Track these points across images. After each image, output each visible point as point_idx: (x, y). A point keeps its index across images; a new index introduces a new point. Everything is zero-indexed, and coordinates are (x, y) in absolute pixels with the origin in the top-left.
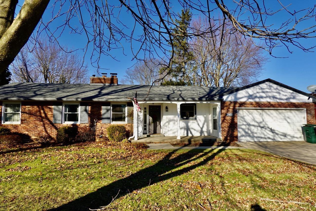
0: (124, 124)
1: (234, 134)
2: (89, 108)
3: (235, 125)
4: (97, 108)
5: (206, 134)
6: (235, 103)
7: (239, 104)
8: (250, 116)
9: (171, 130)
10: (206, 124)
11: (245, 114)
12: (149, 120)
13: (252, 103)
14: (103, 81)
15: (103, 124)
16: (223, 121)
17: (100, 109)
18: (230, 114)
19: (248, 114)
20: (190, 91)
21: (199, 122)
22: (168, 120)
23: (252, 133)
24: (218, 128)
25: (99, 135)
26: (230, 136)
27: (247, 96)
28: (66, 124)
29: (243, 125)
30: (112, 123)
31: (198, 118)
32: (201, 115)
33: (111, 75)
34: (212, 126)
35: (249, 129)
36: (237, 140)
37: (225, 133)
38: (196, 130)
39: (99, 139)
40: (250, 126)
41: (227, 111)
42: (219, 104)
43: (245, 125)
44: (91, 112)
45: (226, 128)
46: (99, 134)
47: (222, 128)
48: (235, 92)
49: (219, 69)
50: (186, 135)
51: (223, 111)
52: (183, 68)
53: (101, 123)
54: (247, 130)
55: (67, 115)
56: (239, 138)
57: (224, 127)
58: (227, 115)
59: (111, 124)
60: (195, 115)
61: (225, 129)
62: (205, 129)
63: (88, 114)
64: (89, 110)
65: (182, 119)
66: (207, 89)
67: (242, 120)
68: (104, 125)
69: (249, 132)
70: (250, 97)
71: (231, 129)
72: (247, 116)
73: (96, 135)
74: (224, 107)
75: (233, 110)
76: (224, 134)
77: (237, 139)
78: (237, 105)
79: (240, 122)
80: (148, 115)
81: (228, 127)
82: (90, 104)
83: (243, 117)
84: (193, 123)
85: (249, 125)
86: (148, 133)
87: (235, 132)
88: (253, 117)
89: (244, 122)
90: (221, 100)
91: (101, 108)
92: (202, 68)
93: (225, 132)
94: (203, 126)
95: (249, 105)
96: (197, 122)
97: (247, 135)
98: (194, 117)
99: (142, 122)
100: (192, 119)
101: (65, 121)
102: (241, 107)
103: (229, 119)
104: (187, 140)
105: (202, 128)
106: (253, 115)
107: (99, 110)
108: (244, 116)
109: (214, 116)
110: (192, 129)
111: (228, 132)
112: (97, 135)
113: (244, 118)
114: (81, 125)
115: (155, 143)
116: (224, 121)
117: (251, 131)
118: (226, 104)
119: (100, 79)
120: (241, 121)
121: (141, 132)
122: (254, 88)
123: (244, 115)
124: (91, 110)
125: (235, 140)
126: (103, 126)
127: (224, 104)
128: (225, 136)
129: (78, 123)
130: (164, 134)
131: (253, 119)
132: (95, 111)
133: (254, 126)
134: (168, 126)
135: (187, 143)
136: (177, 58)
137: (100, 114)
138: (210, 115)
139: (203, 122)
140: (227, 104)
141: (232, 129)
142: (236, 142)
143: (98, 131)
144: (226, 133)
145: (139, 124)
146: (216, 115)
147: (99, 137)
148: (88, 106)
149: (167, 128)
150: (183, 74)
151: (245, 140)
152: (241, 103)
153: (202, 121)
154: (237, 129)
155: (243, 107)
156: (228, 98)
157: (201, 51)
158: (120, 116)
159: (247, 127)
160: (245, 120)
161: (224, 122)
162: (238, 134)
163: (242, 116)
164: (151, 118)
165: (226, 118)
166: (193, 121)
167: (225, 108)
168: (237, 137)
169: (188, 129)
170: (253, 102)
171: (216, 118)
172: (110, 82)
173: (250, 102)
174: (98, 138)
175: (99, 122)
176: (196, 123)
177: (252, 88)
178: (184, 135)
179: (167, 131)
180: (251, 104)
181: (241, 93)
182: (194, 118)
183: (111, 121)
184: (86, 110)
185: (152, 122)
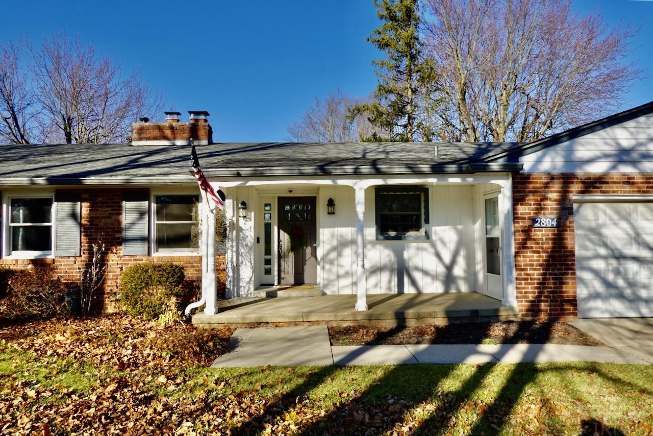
0: (191, 257)
1: (564, 290)
2: (84, 209)
3: (565, 260)
4: (107, 207)
5: (464, 288)
6: (567, 179)
7: (583, 182)
8: (624, 224)
9: (347, 274)
10: (462, 253)
11: (602, 219)
12: (279, 241)
13: (629, 178)
14: (168, 132)
15: (127, 258)
16: (522, 246)
17: (119, 210)
18: (548, 220)
19: (616, 217)
20: (415, 152)
21: (439, 246)
22: (335, 243)
23: (632, 284)
24: (503, 268)
25: (115, 293)
26: (549, 297)
27: (614, 152)
28: (12, 261)
29: (597, 256)
30: (155, 255)
31: (436, 233)
32: (446, 225)
33: (192, 116)
34: (483, 259)
35: (617, 272)
36: (575, 314)
37: (530, 288)
38: (431, 273)
39: (113, 304)
40: (622, 261)
41: (537, 209)
42: (506, 185)
43: (605, 258)
44: (88, 221)
45: (535, 270)
46: (115, 288)
47: (517, 270)
48: (565, 139)
49: (506, 103)
50: (395, 291)
51: (522, 209)
52: (408, 103)
53: (121, 254)
54: (611, 277)
55: (21, 229)
56: (581, 306)
57: (527, 265)
58: (537, 225)
59: (153, 259)
60: (426, 225)
61: (529, 272)
62: (459, 270)
63: (81, 225)
64: (83, 215)
65: (381, 237)
66: (468, 147)
67: (591, 241)
68: (129, 260)
69: (621, 282)
70: (623, 155)
71: (550, 274)
72: (613, 227)
73: (104, 294)
74: (527, 196)
75: (559, 204)
76: (526, 293)
77: (576, 309)
78: (575, 187)
79: (586, 248)
80: (276, 228)
81: (540, 265)
82: (86, 196)
83: (596, 231)
84: (420, 252)
85: (620, 257)
86: (276, 283)
87: (567, 283)
88: (634, 228)
89: (600, 246)
90: (512, 169)
91: (121, 206)
92: (459, 104)
93: (530, 284)
94: (454, 261)
95: (617, 188)
96: (433, 245)
97: (613, 291)
98: (422, 232)
99: (250, 249)
100: (417, 239)
101: (15, 248)
102: (589, 192)
103: (544, 238)
104: (390, 313)
105: (449, 268)
106: (632, 221)
107: (113, 214)
108: (600, 226)
109: (489, 227)
110: (417, 269)
111: (542, 284)
112: (108, 293)
113: (599, 234)
114: (60, 262)
115: (277, 325)
116: (526, 243)
117: (626, 279)
118: (531, 185)
119: (160, 128)
120: (588, 244)
121: (249, 283)
122: (638, 122)
123: (601, 221)
124: (89, 214)
125: (570, 314)
126: (125, 264)
127: (525, 183)
128: (531, 299)
129: (51, 256)
130: (325, 286)
131: (633, 235)
132: (102, 217)
133: (636, 259)
134: (336, 263)
135: (388, 324)
136: (391, 78)
137: (118, 228)
138: (474, 223)
139: (452, 246)
140: (536, 183)
141: (555, 274)
142: (570, 319)
143: (112, 279)
144: (532, 288)
145: (240, 258)
146: (495, 222)
147: (114, 299)
148: (79, 203)
149: (335, 269)
150: (409, 121)
151: (603, 312)
152: (590, 178)
153: (448, 245)
154: (574, 274)
155: (597, 192)
156: (539, 161)
157: (456, 56)
158: (183, 231)
159: (612, 264)
160: (605, 240)
161: (524, 248)
162: (578, 291)
163: (593, 224)
164: (285, 237)
165: (533, 233)
166: (420, 245)
167: (531, 198)
168: (573, 301)
169: (402, 271)
170: (632, 176)
171: (496, 233)
172: (186, 135)
173: (624, 174)
174: (112, 301)
175: (115, 251)
176: (431, 250)
177: (631, 124)
178: (389, 288)
179: (333, 277)
180: (624, 183)
181: (588, 143)
182: (424, 234)
183: (153, 246)
184: (74, 216)
185: (290, 247)
